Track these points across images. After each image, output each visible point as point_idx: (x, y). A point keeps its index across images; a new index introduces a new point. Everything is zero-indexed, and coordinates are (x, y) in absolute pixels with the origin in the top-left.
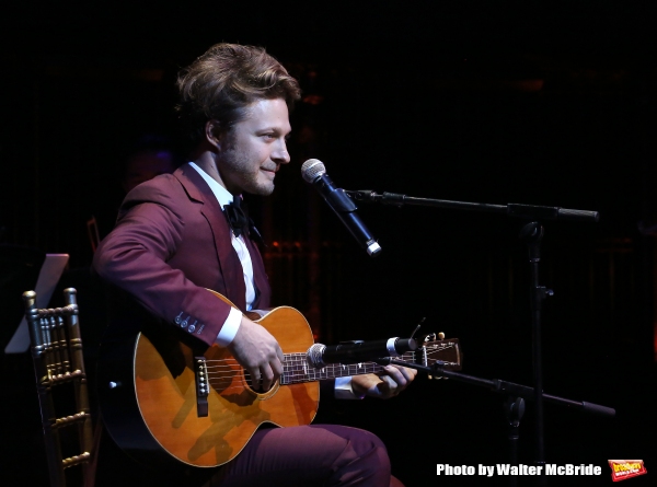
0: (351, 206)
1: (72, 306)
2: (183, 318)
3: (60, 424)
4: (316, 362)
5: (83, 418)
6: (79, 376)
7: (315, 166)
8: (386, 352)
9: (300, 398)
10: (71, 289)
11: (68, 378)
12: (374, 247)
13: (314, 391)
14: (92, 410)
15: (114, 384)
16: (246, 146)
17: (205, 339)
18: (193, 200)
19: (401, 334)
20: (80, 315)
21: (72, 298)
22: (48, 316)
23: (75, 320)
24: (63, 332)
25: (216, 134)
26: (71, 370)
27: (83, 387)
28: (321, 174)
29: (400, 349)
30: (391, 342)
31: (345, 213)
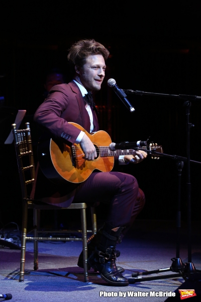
0: (125, 95)
1: (28, 129)
2: (64, 134)
3: (24, 169)
4: (112, 149)
5: (32, 167)
6: (31, 153)
7: (112, 81)
8: (137, 146)
9: (106, 162)
10: (28, 123)
11: (27, 154)
12: (132, 109)
13: (112, 160)
14: (35, 165)
15: (43, 154)
16: (88, 72)
17: (71, 142)
18: (73, 92)
19: (142, 140)
20: (31, 132)
21: (28, 126)
22: (20, 132)
23: (29, 134)
24: (25, 138)
25: (79, 70)
26: (28, 151)
27: (32, 156)
28: (114, 84)
29: (141, 145)
30: (138, 142)
31: (123, 98)
